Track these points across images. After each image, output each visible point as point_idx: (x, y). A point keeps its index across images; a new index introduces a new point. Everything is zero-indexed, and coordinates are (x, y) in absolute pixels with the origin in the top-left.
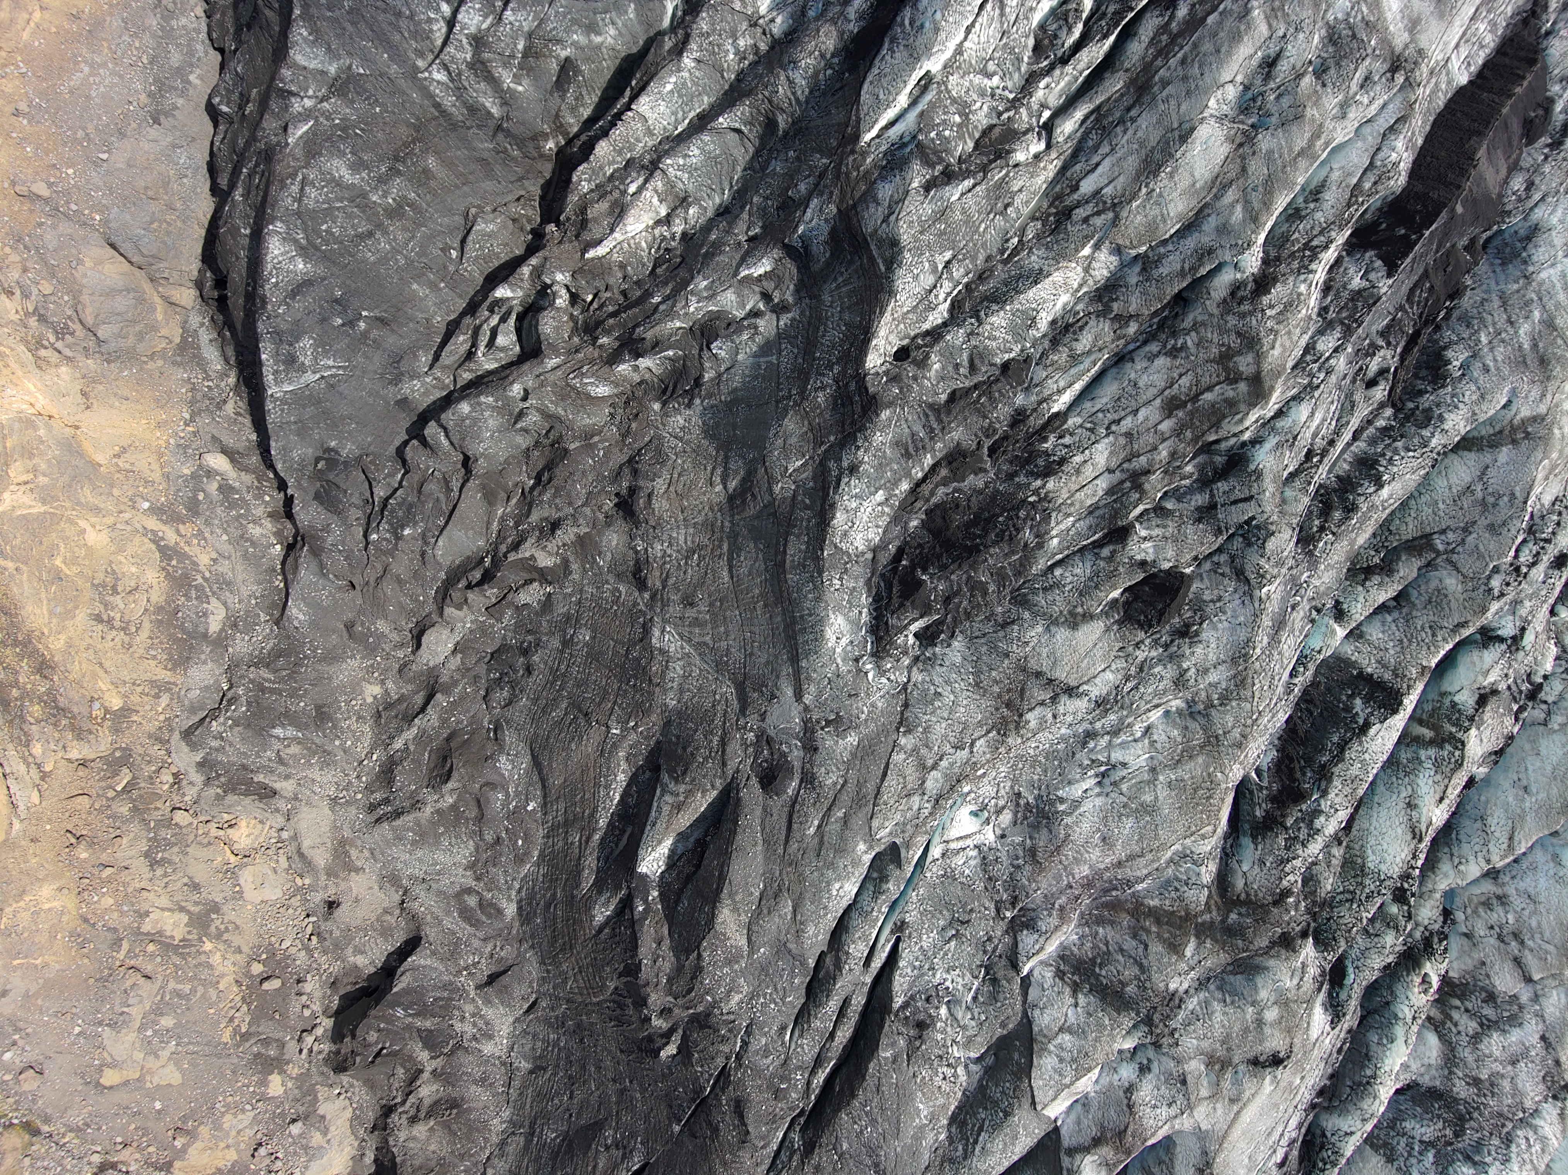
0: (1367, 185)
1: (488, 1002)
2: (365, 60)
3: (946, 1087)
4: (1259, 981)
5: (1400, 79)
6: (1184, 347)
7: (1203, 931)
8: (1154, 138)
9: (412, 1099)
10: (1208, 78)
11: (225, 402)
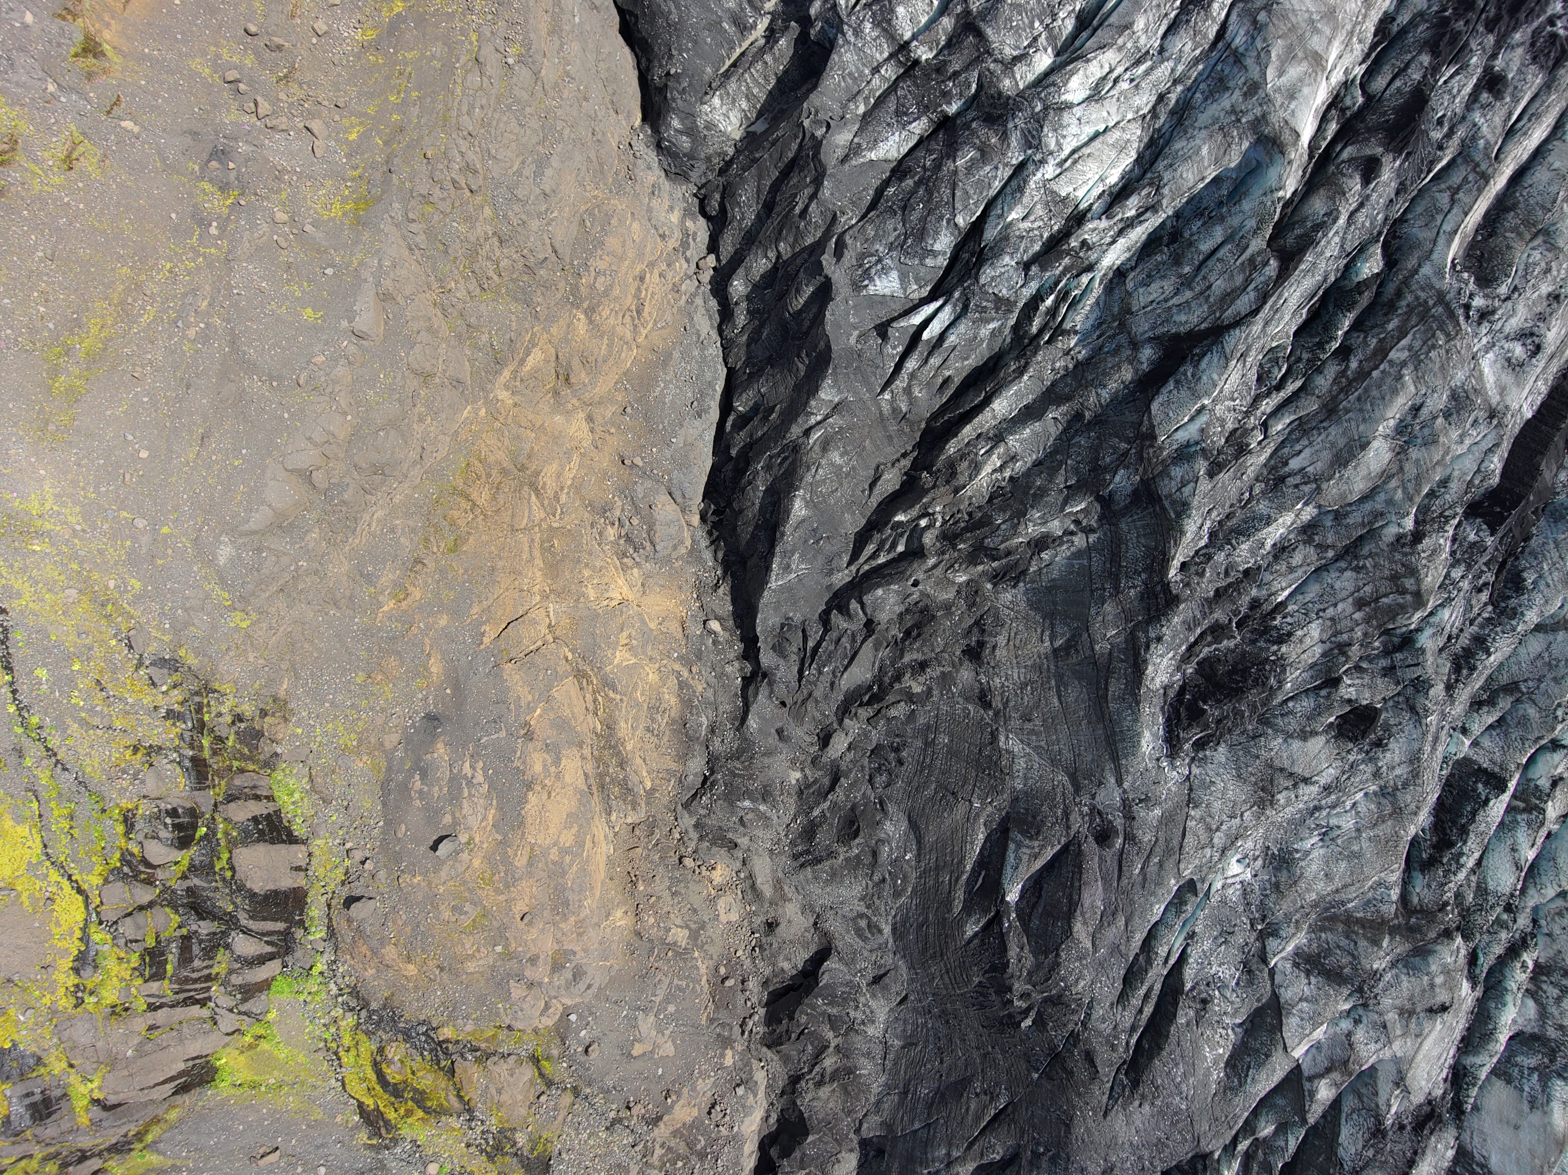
0: (1477, 482)
1: (874, 996)
2: (856, 393)
3: (1222, 1042)
4: (1431, 959)
5: (1495, 422)
6: (1364, 567)
7: (1393, 931)
8: (1341, 442)
9: (817, 1069)
10: (1377, 413)
11: (717, 586)
